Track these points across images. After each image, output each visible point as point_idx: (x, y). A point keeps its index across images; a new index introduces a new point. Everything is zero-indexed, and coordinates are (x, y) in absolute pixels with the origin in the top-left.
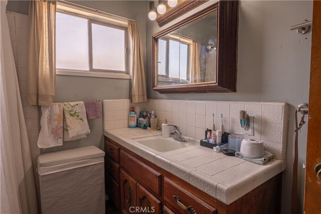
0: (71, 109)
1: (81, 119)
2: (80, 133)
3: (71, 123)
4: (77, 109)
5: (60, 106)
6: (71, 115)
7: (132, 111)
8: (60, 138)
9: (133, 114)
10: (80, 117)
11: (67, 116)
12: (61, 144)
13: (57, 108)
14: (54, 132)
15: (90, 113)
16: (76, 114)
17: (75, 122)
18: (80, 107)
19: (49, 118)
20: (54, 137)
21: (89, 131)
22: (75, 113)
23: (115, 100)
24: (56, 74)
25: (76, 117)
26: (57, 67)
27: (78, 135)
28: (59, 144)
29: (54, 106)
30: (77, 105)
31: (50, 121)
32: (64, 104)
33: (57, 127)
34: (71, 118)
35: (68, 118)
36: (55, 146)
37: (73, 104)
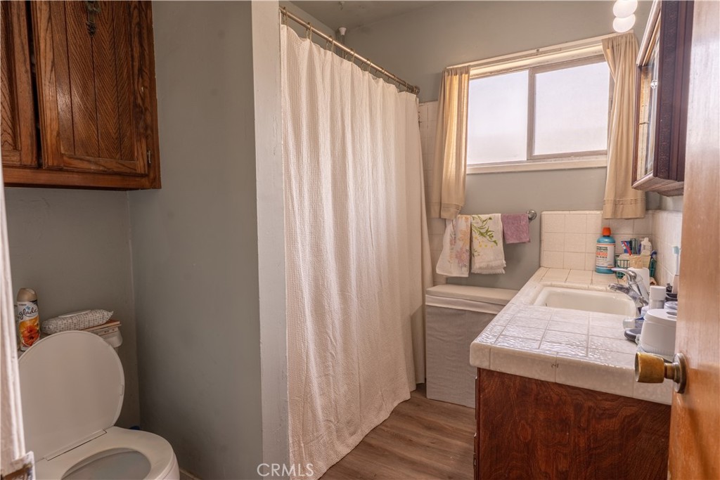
0: (480, 224)
1: (495, 242)
2: (491, 264)
3: (481, 246)
4: (490, 226)
5: (467, 219)
6: (482, 234)
7: (604, 236)
8: (465, 266)
9: (606, 243)
10: (494, 239)
11: (476, 235)
12: (466, 275)
13: (463, 223)
14: (459, 257)
15: (509, 233)
16: (489, 234)
17: (486, 246)
18: (495, 222)
19: (453, 236)
20: (459, 263)
21: (504, 262)
22: (487, 231)
23: (568, 212)
24: (467, 173)
25: (488, 237)
26: (468, 163)
27: (488, 267)
28: (463, 274)
29: (460, 220)
30: (490, 219)
31: (453, 241)
32: (473, 217)
33: (461, 249)
34: (480, 238)
35: (476, 238)
36: (458, 276)
37: (484, 217)
